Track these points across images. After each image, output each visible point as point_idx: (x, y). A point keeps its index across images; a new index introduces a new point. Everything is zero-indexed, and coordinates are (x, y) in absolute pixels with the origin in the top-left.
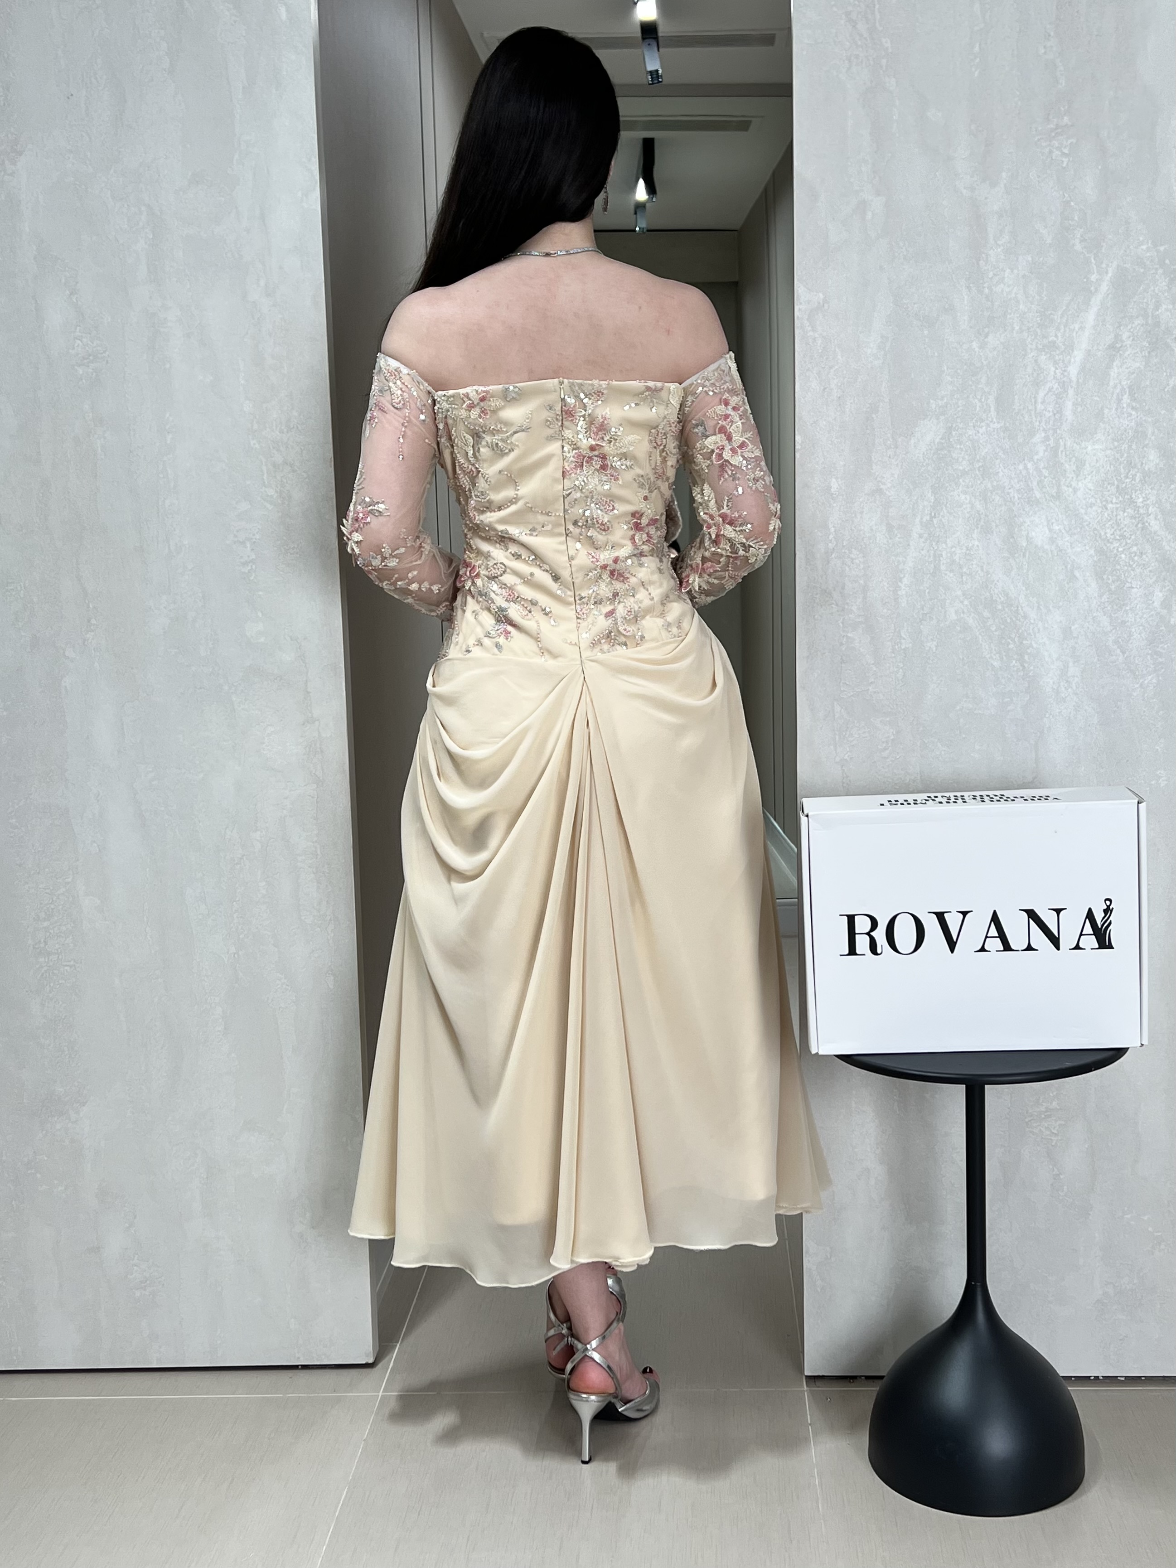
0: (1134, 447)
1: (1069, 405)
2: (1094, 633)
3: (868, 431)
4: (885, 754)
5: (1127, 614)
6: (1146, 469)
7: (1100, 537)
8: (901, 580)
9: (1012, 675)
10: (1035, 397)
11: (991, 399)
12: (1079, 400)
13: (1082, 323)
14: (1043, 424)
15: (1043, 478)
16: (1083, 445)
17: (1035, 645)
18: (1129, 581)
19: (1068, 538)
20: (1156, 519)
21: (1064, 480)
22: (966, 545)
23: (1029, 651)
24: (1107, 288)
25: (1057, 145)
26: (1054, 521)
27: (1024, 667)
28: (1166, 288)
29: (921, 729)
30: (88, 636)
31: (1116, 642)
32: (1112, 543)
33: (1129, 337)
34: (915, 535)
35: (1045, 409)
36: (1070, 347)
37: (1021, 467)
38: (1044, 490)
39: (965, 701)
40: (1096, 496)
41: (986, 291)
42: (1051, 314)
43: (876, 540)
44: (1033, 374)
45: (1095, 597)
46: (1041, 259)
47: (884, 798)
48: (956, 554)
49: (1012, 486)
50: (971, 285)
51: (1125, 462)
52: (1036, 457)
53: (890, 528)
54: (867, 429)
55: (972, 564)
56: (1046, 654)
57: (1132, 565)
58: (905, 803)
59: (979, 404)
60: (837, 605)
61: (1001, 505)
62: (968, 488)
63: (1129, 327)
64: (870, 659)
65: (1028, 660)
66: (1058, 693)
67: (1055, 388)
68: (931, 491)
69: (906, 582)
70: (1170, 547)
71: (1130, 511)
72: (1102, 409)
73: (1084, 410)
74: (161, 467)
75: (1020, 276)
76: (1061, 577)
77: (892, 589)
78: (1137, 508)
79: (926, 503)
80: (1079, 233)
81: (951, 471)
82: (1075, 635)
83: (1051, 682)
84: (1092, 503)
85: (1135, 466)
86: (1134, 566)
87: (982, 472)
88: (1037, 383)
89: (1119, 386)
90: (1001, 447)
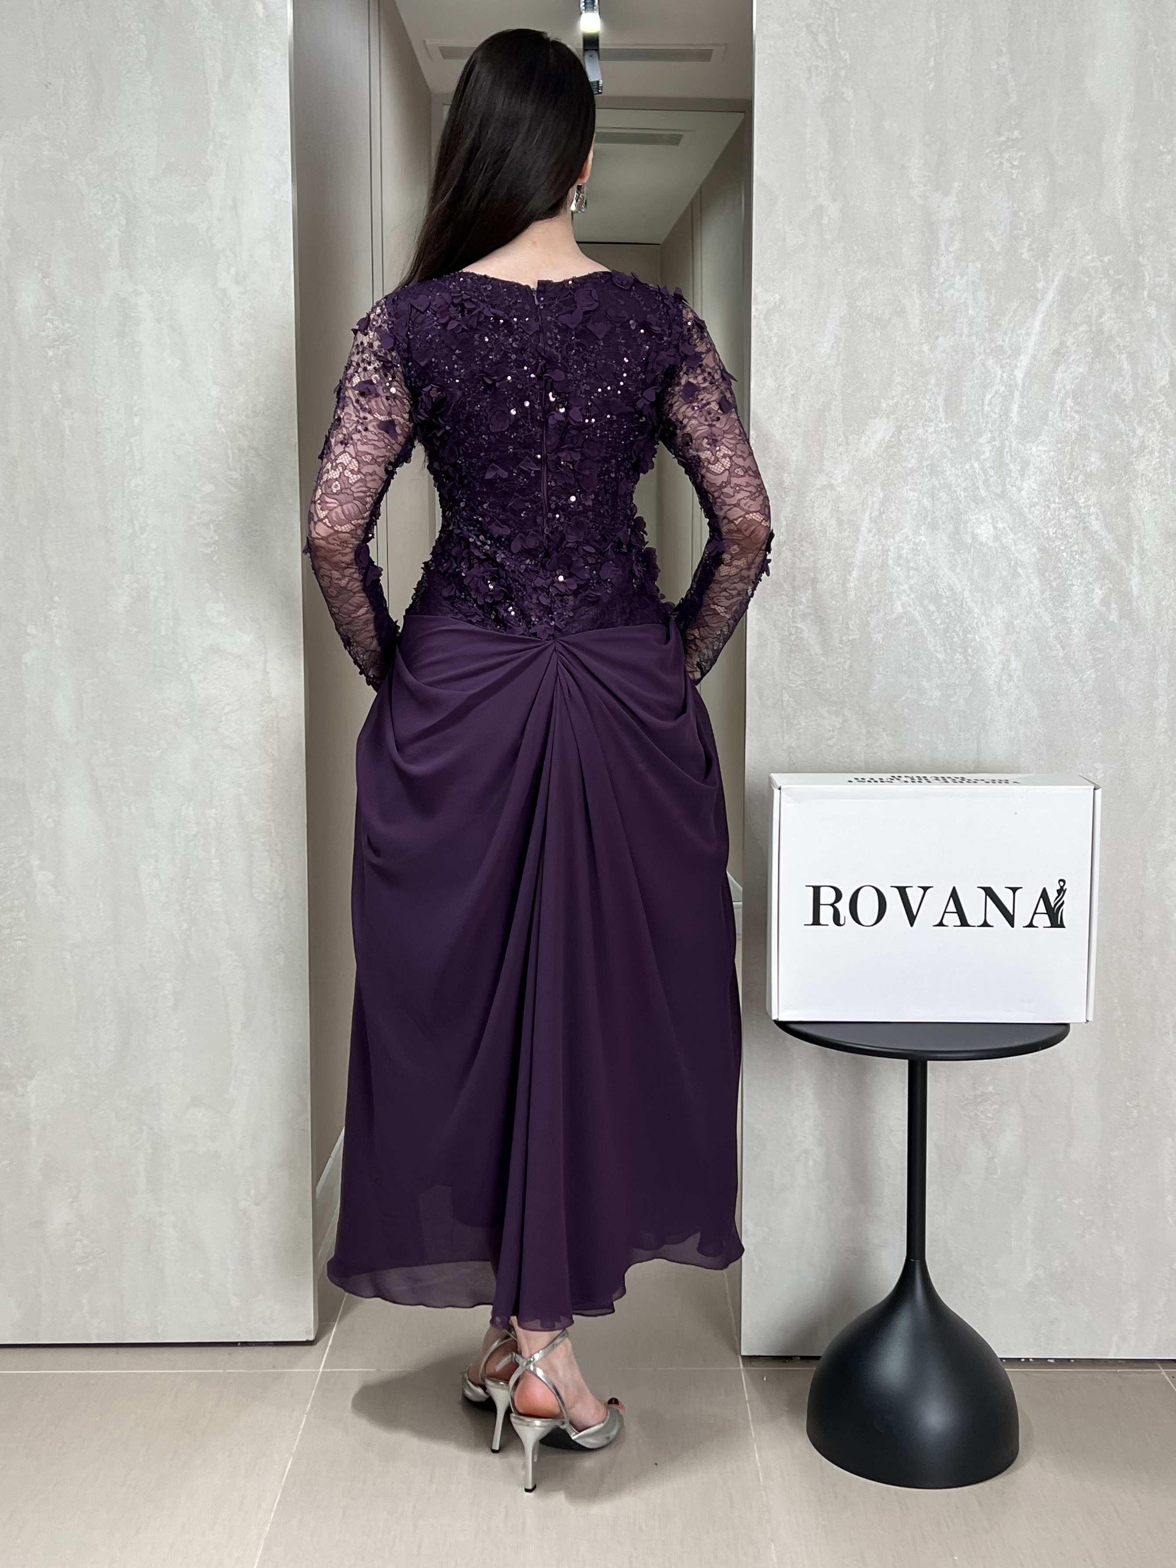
0: (1076, 449)
1: (1015, 408)
2: (1035, 629)
3: (820, 429)
4: (830, 742)
5: (1068, 610)
6: (1088, 471)
7: (1043, 535)
8: (850, 573)
9: (956, 668)
10: (982, 399)
11: (940, 400)
12: (1025, 402)
13: (1028, 328)
14: (989, 425)
15: (988, 477)
16: (1028, 447)
17: (978, 640)
18: (1070, 578)
19: (1012, 536)
20: (1097, 519)
21: (1009, 479)
22: (913, 540)
23: (972, 644)
24: (1052, 296)
25: (1007, 157)
26: (999, 519)
27: (967, 660)
28: (1110, 297)
29: (866, 718)
30: (50, 613)
31: (1056, 637)
32: (1054, 541)
33: (1074, 343)
34: (864, 530)
35: (992, 410)
36: (1017, 352)
37: (967, 466)
38: (990, 489)
39: (911, 692)
41: (937, 295)
42: (999, 319)
43: (825, 533)
44: (980, 376)
45: (1037, 594)
46: (990, 266)
48: (903, 549)
49: (959, 485)
50: (923, 290)
51: (1068, 463)
52: (982, 457)
53: (840, 522)
54: (819, 426)
55: (919, 559)
56: (989, 648)
57: (1072, 564)
58: (872, 781)
59: (928, 404)
60: (787, 596)
62: (916, 485)
63: (1073, 334)
64: (817, 649)
65: (971, 653)
66: (999, 686)
67: (1001, 391)
68: (880, 487)
69: (854, 575)
70: (1110, 546)
71: (1072, 511)
72: (1047, 412)
73: (1028, 413)
74: (127, 449)
75: (970, 283)
76: (1005, 573)
77: (841, 582)
78: (1078, 508)
79: (875, 499)
80: (1027, 242)
81: (900, 469)
82: (1017, 630)
83: (993, 675)
84: (1035, 502)
85: (1076, 469)
86: (1075, 564)
87: (929, 470)
88: (985, 385)
89: (1063, 390)
90: (948, 447)
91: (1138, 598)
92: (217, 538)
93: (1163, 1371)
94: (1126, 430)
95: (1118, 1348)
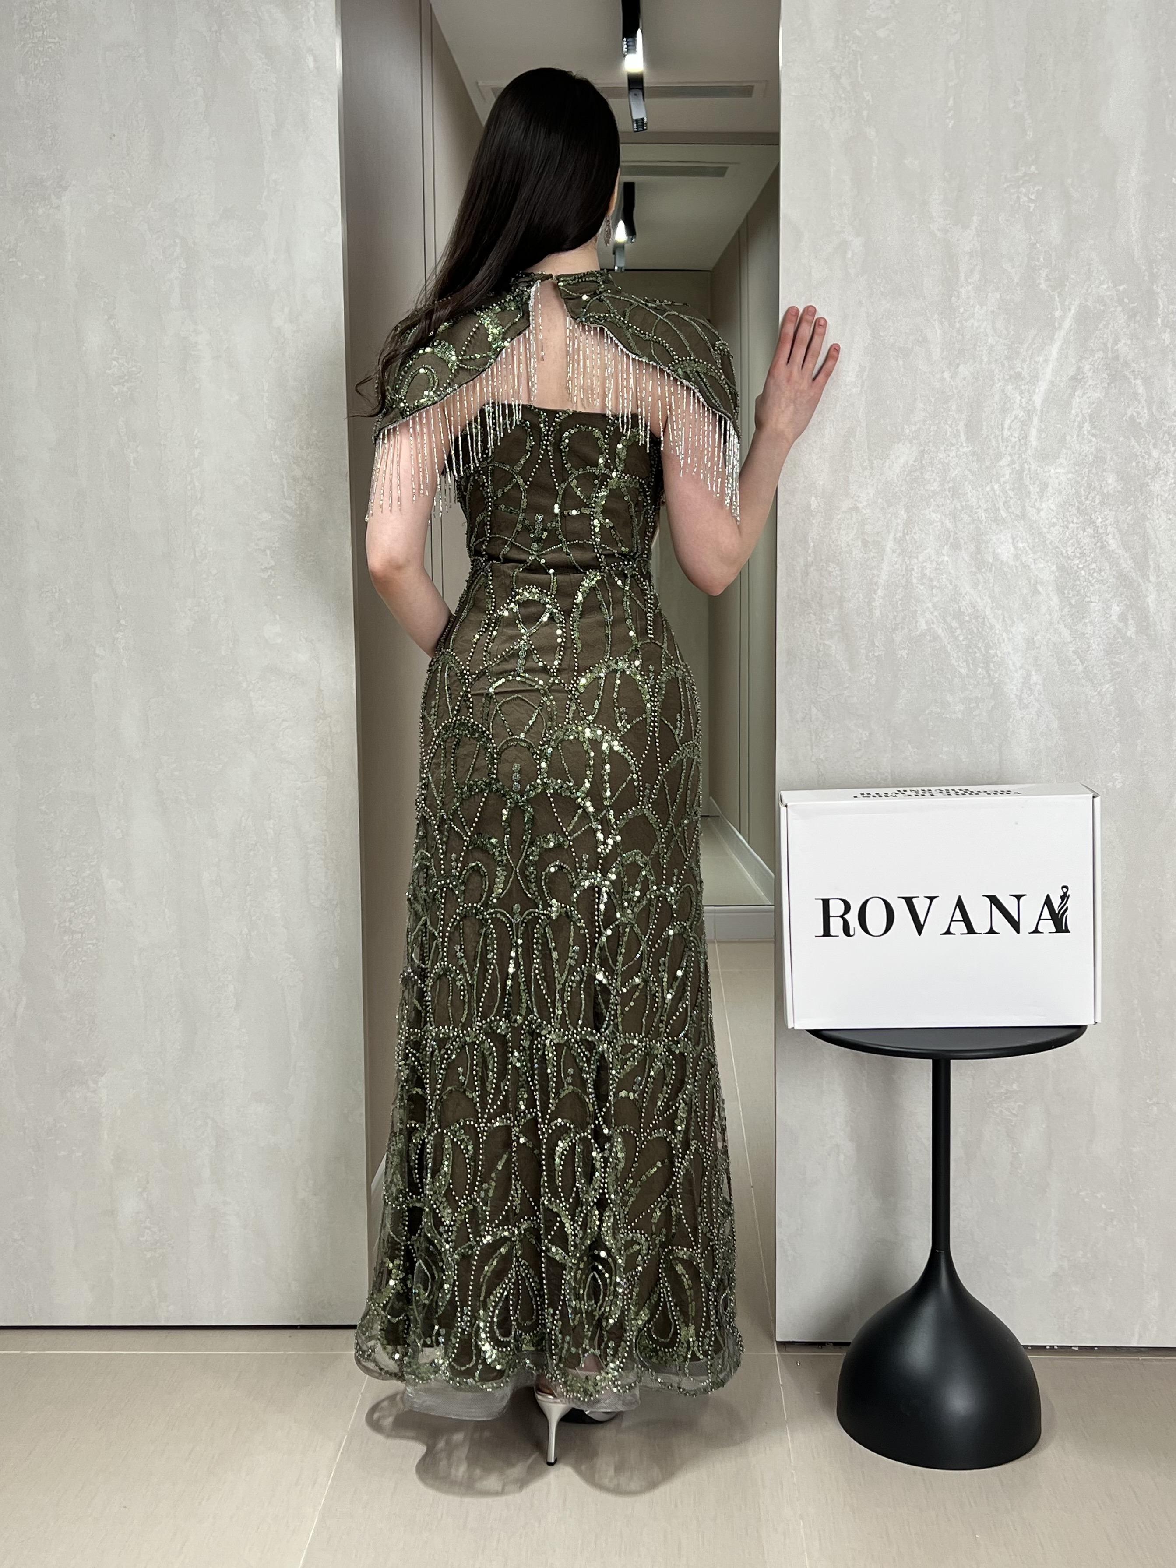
0: (1094, 471)
1: (1033, 433)
2: (1055, 644)
3: (846, 454)
4: (858, 755)
5: (1086, 626)
6: (1105, 492)
7: (1062, 554)
8: (875, 592)
9: (978, 682)
10: (1002, 424)
11: (962, 424)
12: (1043, 427)
13: (1046, 355)
14: (1009, 449)
15: (1008, 499)
16: (1046, 470)
17: (999, 655)
18: (1089, 595)
19: (1032, 555)
20: (1114, 538)
21: (1028, 501)
22: (936, 560)
23: (994, 660)
24: (1069, 325)
25: (1024, 191)
26: (1018, 539)
27: (989, 675)
28: (1125, 324)
29: (892, 731)
30: (117, 636)
31: (1075, 652)
32: (1072, 560)
33: (1091, 369)
34: (888, 550)
36: (1035, 378)
37: (988, 488)
38: (1010, 510)
39: (935, 706)
40: (1058, 516)
41: (958, 325)
42: (1018, 347)
43: (851, 554)
44: (1000, 402)
45: (1056, 611)
46: (1009, 296)
47: (857, 792)
48: (926, 569)
49: (980, 506)
50: (944, 320)
51: (1085, 485)
52: (1002, 480)
53: (865, 543)
54: (845, 451)
55: (942, 578)
56: (1010, 662)
57: (1090, 582)
58: (877, 796)
59: (949, 430)
60: (815, 615)
61: (969, 524)
62: (939, 507)
63: (1090, 360)
64: (845, 665)
65: (994, 668)
66: (1020, 699)
67: (1020, 415)
68: (904, 510)
69: (880, 594)
70: (1127, 565)
71: (1090, 531)
72: (1065, 436)
74: (189, 479)
75: (989, 312)
76: (1025, 591)
77: (866, 600)
78: (1096, 528)
79: (899, 521)
80: (1044, 273)
81: (923, 492)
82: (1037, 645)
83: (1015, 688)
84: (1054, 523)
85: (1094, 489)
86: (1093, 582)
87: (951, 493)
88: (1004, 411)
89: (1080, 414)
90: (970, 470)
91: (1155, 614)
92: (273, 563)
94: (1141, 452)
95: (1140, 1336)
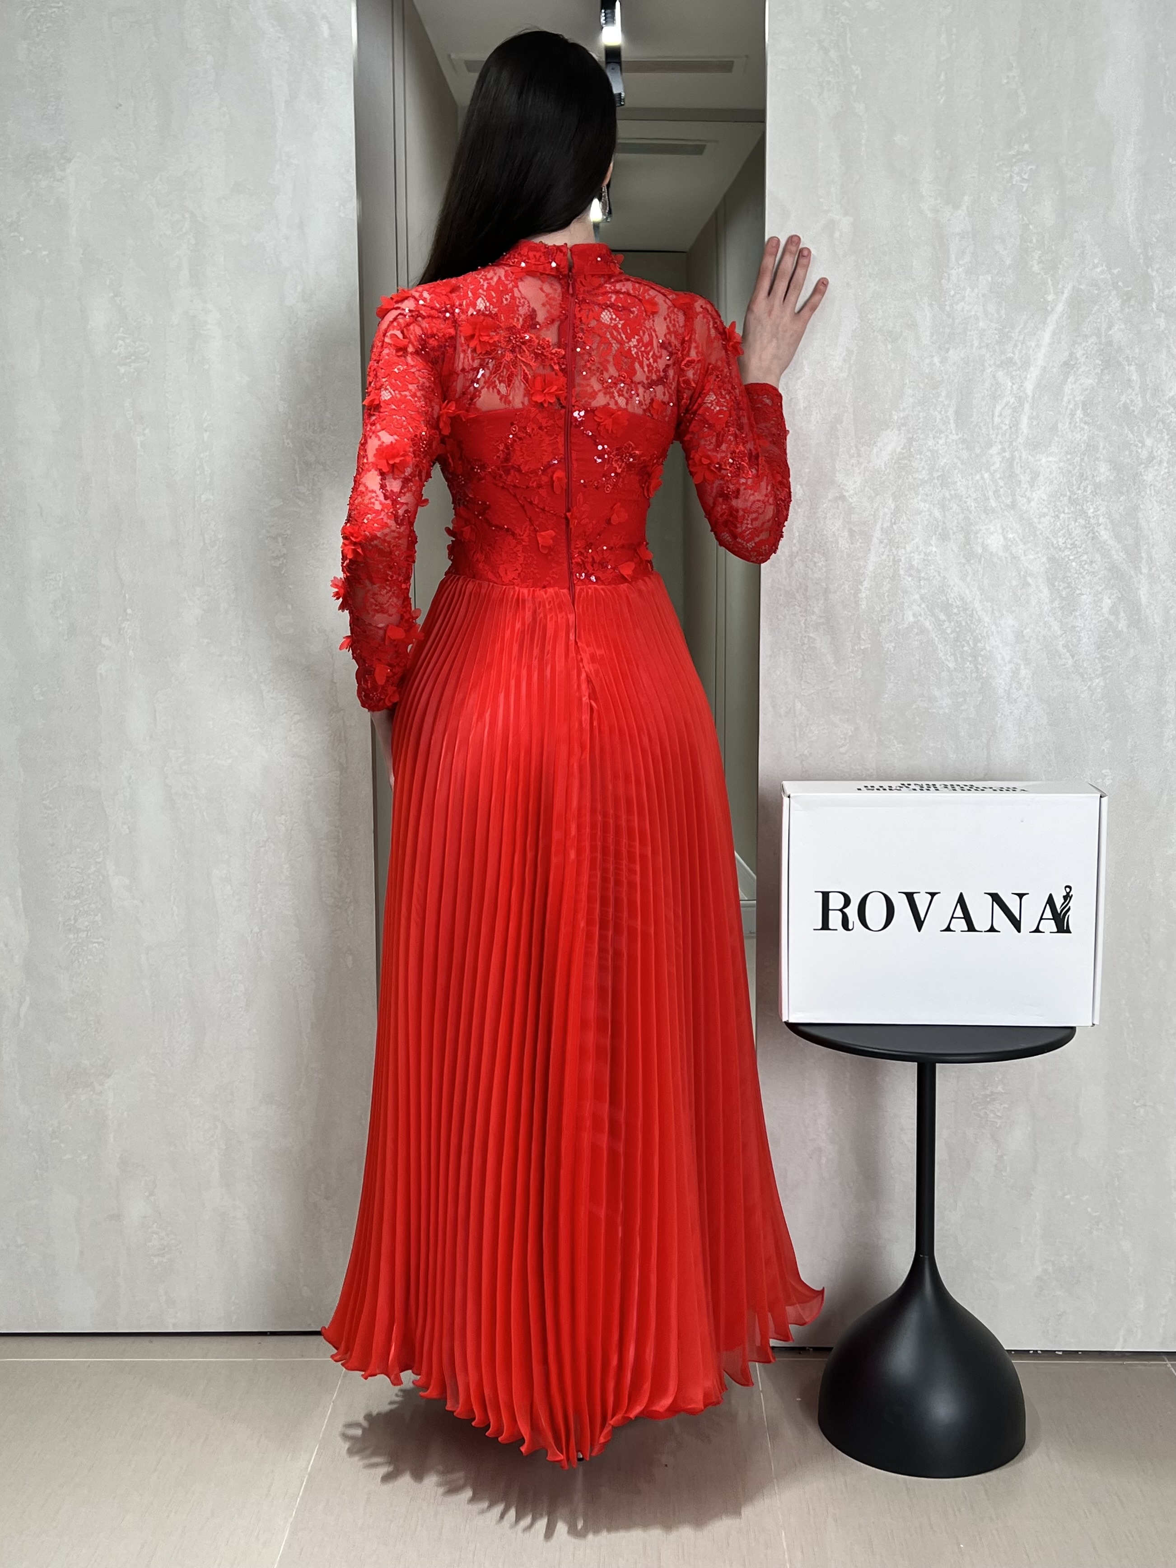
0: (1086, 459)
1: (1025, 418)
2: (1044, 637)
3: (832, 441)
4: (843, 750)
5: (1077, 619)
6: (1097, 481)
7: (1053, 545)
8: (861, 583)
9: (966, 677)
10: (992, 411)
11: (951, 411)
12: (1034, 414)
13: (1038, 340)
14: (999, 437)
15: (998, 488)
16: (1037, 458)
17: (988, 648)
18: (1079, 587)
19: (1021, 546)
20: (1106, 529)
21: (1019, 490)
22: (924, 550)
23: (982, 653)
24: (1062, 309)
25: (1017, 170)
26: (1008, 529)
27: (978, 669)
28: (1119, 309)
29: (878, 726)
31: (1066, 646)
32: (1063, 551)
33: (1084, 355)
34: (875, 541)
35: (1002, 422)
36: (1026, 364)
37: (978, 477)
38: (1000, 500)
39: (922, 701)
40: (1049, 506)
41: (948, 308)
42: (1009, 332)
43: (838, 544)
44: (991, 388)
45: (1046, 604)
46: (1001, 279)
47: (861, 784)
48: (914, 560)
49: (970, 496)
50: (933, 302)
51: (1077, 474)
52: (992, 468)
53: (852, 533)
54: (832, 438)
55: (930, 570)
56: (999, 656)
57: (1081, 573)
58: (881, 789)
59: (939, 416)
60: (799, 606)
61: (958, 514)
62: (927, 496)
63: (1083, 346)
64: (830, 658)
65: (982, 662)
68: (891, 499)
69: (866, 585)
70: (1119, 556)
71: (1081, 521)
72: (1056, 423)
73: (1038, 424)
75: (980, 295)
76: (1014, 583)
77: (852, 592)
78: (1087, 518)
79: (886, 510)
80: (1037, 254)
81: (911, 480)
82: (1027, 638)
83: (1003, 683)
84: (1044, 513)
85: (1086, 479)
86: (1084, 574)
87: (940, 482)
88: (995, 397)
89: (1072, 402)
90: (959, 458)
91: (1147, 607)
93: (1169, 1364)
94: (1135, 441)
95: (1125, 1341)
